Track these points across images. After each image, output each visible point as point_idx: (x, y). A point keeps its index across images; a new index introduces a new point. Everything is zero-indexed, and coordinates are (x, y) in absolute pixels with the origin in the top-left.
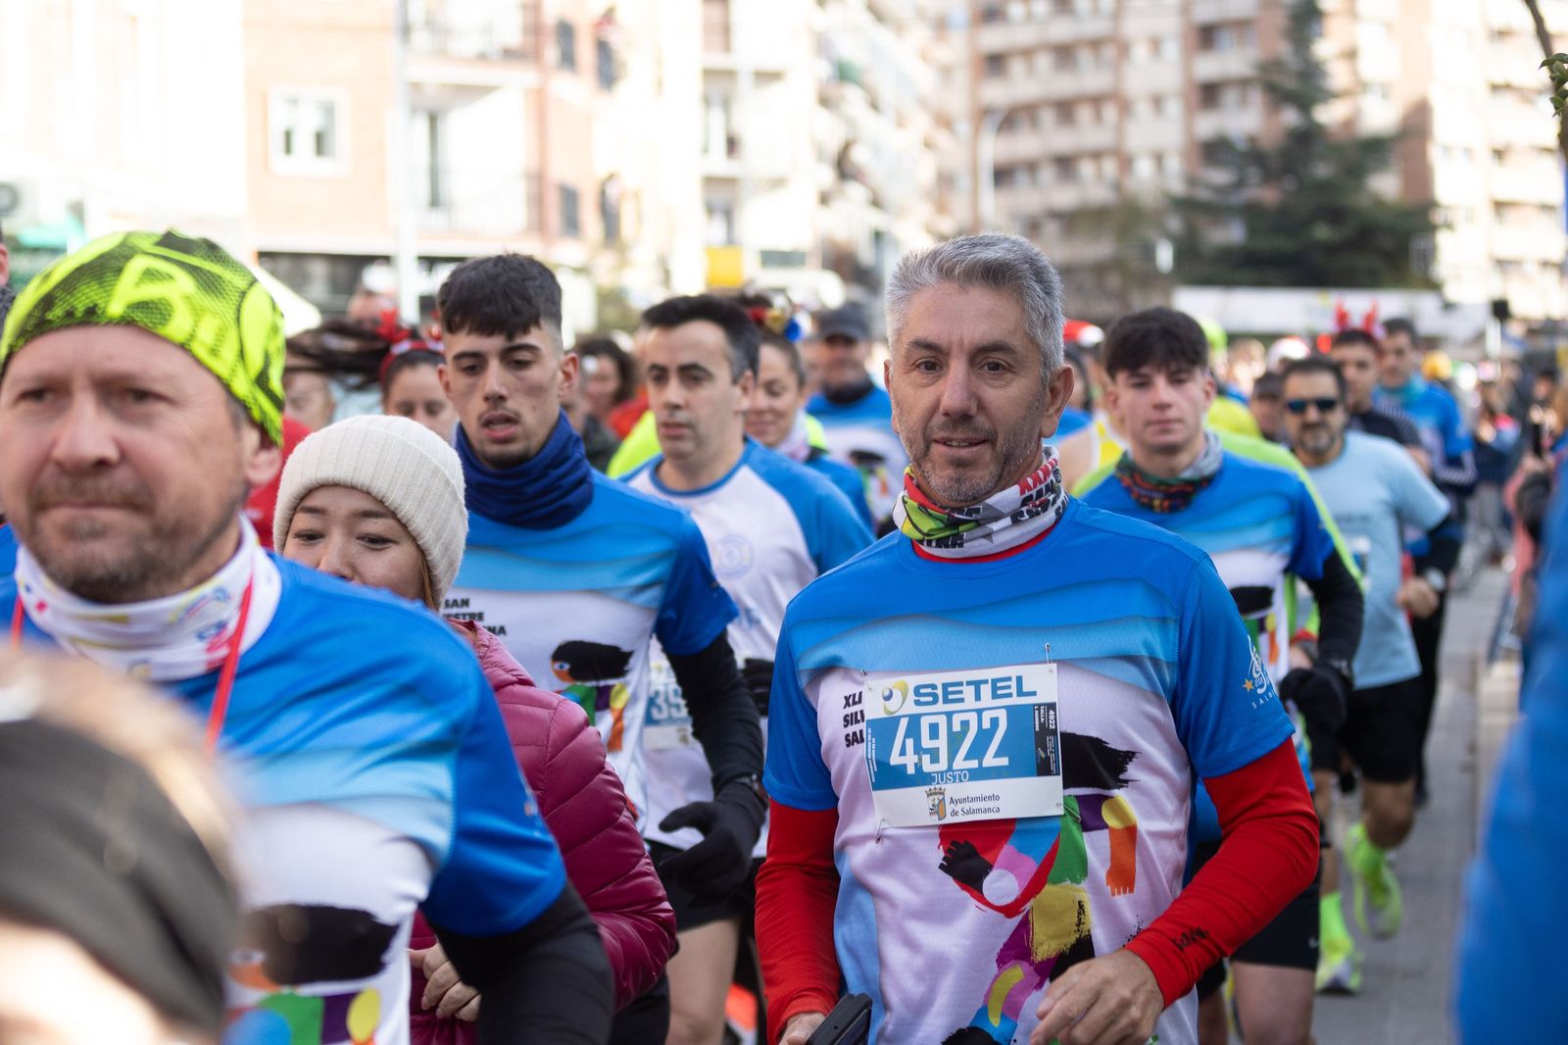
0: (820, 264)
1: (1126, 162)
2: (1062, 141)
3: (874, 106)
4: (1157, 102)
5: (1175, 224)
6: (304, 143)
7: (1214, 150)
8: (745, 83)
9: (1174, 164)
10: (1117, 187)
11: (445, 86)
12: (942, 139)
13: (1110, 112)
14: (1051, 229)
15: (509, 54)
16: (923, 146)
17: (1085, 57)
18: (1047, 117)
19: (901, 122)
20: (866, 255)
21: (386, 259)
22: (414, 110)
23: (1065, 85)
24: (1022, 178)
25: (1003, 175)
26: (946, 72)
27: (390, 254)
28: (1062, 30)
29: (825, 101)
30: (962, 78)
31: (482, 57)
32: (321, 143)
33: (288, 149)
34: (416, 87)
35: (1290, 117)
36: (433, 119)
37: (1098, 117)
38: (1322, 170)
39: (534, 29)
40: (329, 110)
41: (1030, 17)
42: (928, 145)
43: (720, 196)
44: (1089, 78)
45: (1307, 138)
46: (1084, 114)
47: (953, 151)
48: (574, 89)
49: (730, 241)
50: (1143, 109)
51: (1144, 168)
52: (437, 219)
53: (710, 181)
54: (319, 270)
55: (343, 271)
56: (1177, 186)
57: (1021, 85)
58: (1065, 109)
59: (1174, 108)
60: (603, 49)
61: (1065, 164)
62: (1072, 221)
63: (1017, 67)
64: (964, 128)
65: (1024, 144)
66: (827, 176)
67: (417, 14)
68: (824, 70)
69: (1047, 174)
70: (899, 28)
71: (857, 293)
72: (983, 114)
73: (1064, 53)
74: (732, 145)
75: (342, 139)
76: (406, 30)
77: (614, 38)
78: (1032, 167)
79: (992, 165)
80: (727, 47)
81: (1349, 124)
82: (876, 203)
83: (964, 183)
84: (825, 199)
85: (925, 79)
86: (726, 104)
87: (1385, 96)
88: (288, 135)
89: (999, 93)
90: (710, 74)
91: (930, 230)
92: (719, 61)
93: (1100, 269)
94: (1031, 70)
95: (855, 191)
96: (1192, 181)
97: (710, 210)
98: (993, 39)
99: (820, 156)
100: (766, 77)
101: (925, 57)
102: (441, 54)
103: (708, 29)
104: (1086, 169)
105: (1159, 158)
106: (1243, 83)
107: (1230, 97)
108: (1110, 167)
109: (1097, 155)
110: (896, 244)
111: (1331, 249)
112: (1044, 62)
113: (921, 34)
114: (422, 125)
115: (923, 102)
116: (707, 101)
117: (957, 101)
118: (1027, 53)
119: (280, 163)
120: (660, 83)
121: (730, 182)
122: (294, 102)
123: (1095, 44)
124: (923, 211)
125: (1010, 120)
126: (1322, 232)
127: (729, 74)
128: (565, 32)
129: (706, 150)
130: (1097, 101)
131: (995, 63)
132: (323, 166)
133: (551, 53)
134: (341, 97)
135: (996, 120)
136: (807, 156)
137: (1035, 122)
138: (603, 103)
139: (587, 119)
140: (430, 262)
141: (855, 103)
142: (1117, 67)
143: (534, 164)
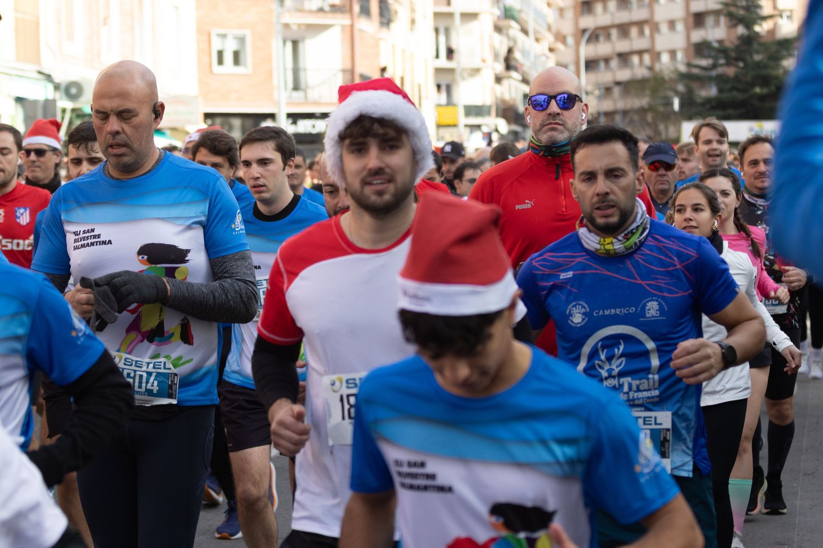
0: (496, 114)
1: (656, 56)
2: (623, 46)
3: (525, 31)
4: (672, 24)
5: (681, 88)
6: (228, 58)
7: (701, 48)
8: (457, 20)
9: (680, 56)
10: (651, 68)
11: (299, 25)
12: (560, 46)
13: (647, 31)
14: (617, 91)
15: (334, 8)
16: (549, 51)
18: (614, 33)
19: (538, 40)
21: (272, 116)
22: (284, 42)
23: (623, 17)
24: (602, 65)
25: (591, 64)
26: (561, 11)
27: (274, 113)
29: (498, 29)
30: (569, 14)
31: (321, 10)
32: (237, 58)
33: (220, 61)
34: (287, 26)
35: (741, 30)
36: (295, 43)
37: (641, 33)
38: (757, 58)
40: (242, 40)
42: (551, 49)
43: (444, 80)
44: (636, 13)
45: (749, 40)
46: (634, 31)
47: (565, 52)
48: (368, 26)
49: (450, 103)
50: (664, 28)
51: (665, 58)
52: (298, 95)
53: (439, 71)
54: (237, 123)
55: (249, 122)
56: (682, 68)
57: (600, 18)
58: (624, 29)
59: (680, 27)
61: (624, 57)
62: (627, 87)
63: (598, 7)
64: (570, 40)
65: (603, 48)
66: (500, 67)
68: (497, 12)
69: (614, 63)
71: (515, 128)
72: (580, 33)
74: (450, 52)
75: (248, 56)
78: (607, 60)
79: (585, 59)
80: (449, 2)
81: (772, 32)
82: (525, 81)
83: (572, 67)
84: (498, 80)
85: (551, 15)
86: (447, 31)
87: (789, 17)
88: (220, 54)
89: (588, 22)
90: (437, 15)
92: (444, 9)
93: (643, 111)
94: (605, 9)
95: (514, 74)
96: (689, 65)
97: (439, 87)
99: (496, 56)
100: (469, 16)
102: (300, 10)
104: (635, 59)
105: (673, 53)
106: (717, 13)
107: (710, 21)
108: (647, 58)
109: (640, 53)
111: (762, 98)
112: (613, 5)
114: (289, 45)
115: (549, 28)
116: (437, 30)
117: (567, 27)
118: (603, 1)
119: (217, 69)
120: (413, 22)
121: (451, 71)
122: (224, 36)
125: (594, 36)
126: (758, 90)
127: (450, 15)
129: (437, 56)
130: (640, 24)
131: (586, 6)
132: (239, 70)
133: (356, 8)
134: (248, 33)
135: (587, 35)
136: (489, 58)
137: (608, 37)
138: (384, 32)
139: (377, 41)
140: (294, 117)
141: (514, 29)
142: (651, 6)
143: (348, 65)
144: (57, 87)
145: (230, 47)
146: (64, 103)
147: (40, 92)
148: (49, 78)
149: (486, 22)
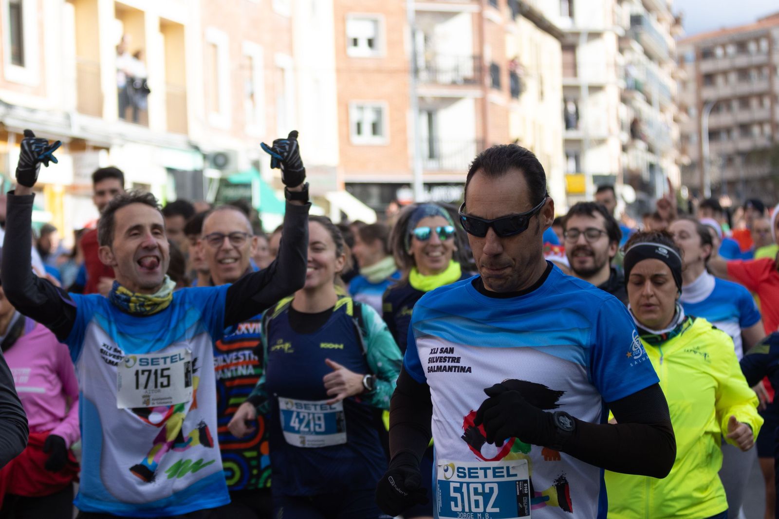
0: (622, 181)
1: (775, 126)
2: (743, 116)
3: (649, 102)
6: (367, 128)
8: (584, 92)
10: (771, 138)
11: (435, 98)
12: (683, 117)
13: (767, 102)
14: (738, 161)
15: (467, 82)
16: (673, 122)
17: (754, 73)
18: (735, 105)
19: (662, 110)
20: (646, 175)
21: (408, 185)
22: (421, 111)
23: (744, 88)
24: (724, 136)
25: (714, 134)
26: (684, 84)
27: (410, 182)
28: (742, 61)
29: (624, 100)
30: (692, 86)
31: (454, 83)
32: (375, 129)
33: (359, 131)
34: (422, 99)
36: (430, 115)
37: (761, 104)
39: (479, 68)
40: (379, 112)
41: (725, 54)
42: (676, 120)
43: (572, 149)
44: (757, 84)
46: (754, 103)
47: (689, 123)
48: (499, 98)
49: (578, 170)
52: (433, 164)
53: (567, 142)
54: (375, 191)
55: (387, 191)
57: (722, 89)
58: (744, 101)
60: (514, 76)
61: (745, 128)
62: (748, 156)
63: (720, 80)
64: (693, 111)
65: (725, 119)
66: (625, 137)
67: (421, 63)
68: (622, 84)
69: (736, 134)
70: (660, 63)
71: (642, 196)
72: (703, 104)
73: (743, 73)
75: (386, 126)
76: (416, 71)
77: (519, 72)
78: (728, 130)
79: (708, 129)
80: (575, 74)
82: (650, 150)
83: (695, 138)
84: (624, 149)
85: (673, 87)
88: (359, 125)
89: (710, 93)
90: (565, 88)
91: (677, 162)
92: (571, 81)
93: (763, 180)
94: (727, 81)
95: (641, 145)
97: (568, 156)
98: (707, 66)
99: (622, 127)
100: (595, 89)
101: (673, 77)
102: (434, 82)
103: (565, 66)
104: (756, 130)
108: (767, 129)
109: (761, 123)
110: (661, 170)
112: (733, 77)
113: (671, 66)
114: (424, 119)
115: (673, 99)
117: (690, 99)
118: (725, 73)
119: (356, 139)
120: (542, 94)
121: (578, 142)
122: (361, 108)
123: (759, 67)
124: (674, 153)
125: (717, 106)
127: (577, 88)
128: (495, 69)
130: (760, 96)
131: (708, 79)
132: (377, 140)
133: (488, 80)
134: (385, 106)
135: (710, 107)
136: (615, 127)
137: (729, 108)
138: (514, 104)
139: (506, 112)
140: (429, 186)
141: (639, 100)
142: (770, 79)
143: (480, 135)
144: (205, 157)
145: (368, 118)
146: (212, 174)
147: (189, 162)
148: (196, 148)
149: (612, 94)
